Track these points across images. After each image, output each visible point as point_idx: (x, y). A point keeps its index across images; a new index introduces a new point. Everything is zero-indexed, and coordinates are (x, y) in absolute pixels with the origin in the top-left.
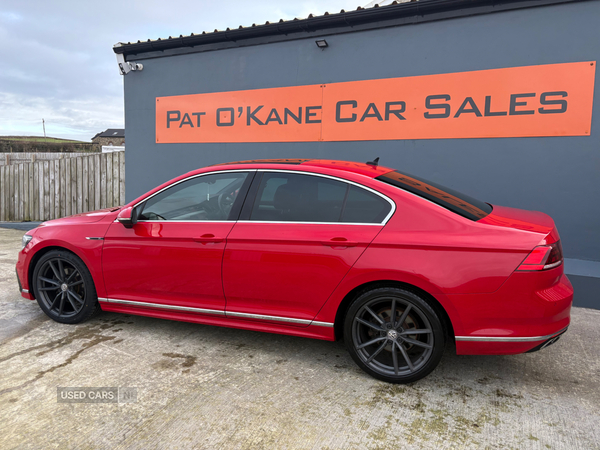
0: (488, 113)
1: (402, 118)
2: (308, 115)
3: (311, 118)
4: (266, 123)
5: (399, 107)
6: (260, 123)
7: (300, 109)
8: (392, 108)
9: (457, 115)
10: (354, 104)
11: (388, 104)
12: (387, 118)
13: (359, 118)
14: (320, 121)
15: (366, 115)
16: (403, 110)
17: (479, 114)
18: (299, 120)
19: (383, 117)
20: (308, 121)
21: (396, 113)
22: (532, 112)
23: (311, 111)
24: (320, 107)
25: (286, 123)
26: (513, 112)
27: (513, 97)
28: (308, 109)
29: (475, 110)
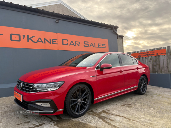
0: (95, 47)
1: (79, 46)
2: (53, 41)
3: (54, 43)
4: (37, 42)
5: (78, 43)
6: (34, 42)
7: (50, 39)
8: (77, 43)
9: (90, 47)
10: (67, 41)
11: (76, 42)
12: (76, 46)
13: (69, 44)
14: (57, 44)
15: (71, 44)
16: (79, 44)
17: (94, 47)
18: (50, 43)
19: (75, 45)
20: (53, 43)
21: (78, 44)
22: (101, 47)
23: (54, 40)
24: (57, 40)
25: (45, 43)
26: (99, 47)
27: (99, 44)
28: (53, 40)
29: (93, 46)
